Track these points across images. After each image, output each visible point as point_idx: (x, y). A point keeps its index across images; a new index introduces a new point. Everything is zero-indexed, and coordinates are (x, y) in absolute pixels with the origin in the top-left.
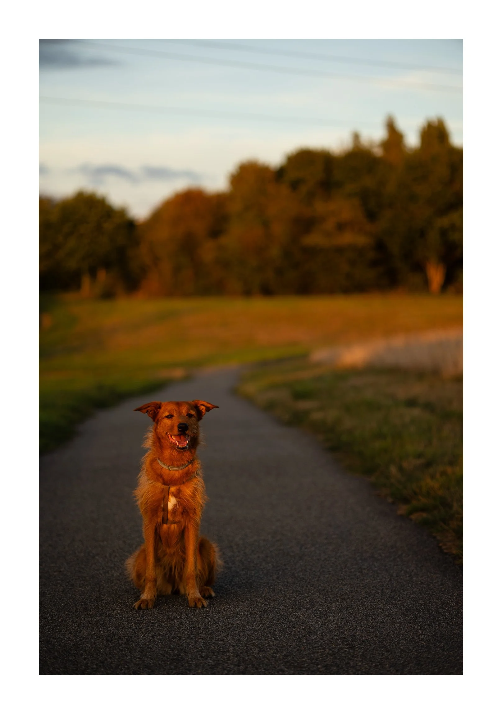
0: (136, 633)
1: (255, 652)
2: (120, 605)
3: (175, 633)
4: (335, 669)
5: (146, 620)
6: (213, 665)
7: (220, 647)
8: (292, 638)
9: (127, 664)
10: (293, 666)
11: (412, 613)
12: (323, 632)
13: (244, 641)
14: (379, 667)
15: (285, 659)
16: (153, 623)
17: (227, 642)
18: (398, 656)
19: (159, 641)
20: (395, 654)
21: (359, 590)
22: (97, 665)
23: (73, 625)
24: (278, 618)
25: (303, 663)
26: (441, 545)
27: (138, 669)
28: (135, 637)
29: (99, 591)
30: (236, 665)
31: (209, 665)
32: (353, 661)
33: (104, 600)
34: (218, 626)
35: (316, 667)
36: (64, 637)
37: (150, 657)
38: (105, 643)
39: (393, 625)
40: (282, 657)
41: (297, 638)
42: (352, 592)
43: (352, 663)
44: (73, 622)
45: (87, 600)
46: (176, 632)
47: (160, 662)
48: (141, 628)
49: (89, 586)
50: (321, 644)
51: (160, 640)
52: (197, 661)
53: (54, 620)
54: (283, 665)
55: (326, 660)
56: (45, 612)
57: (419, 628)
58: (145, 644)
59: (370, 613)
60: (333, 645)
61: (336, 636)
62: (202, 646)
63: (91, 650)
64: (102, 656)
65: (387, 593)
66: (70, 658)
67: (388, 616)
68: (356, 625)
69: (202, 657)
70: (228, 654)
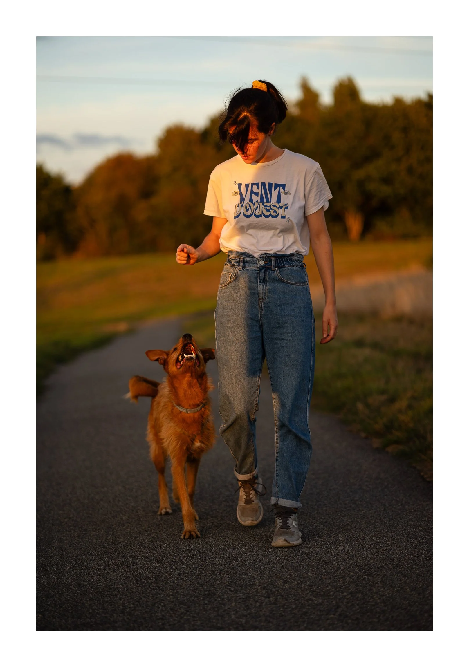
0: (162, 572)
1: (280, 583)
2: (139, 547)
3: (199, 570)
4: (360, 595)
5: (167, 559)
6: (244, 598)
7: (246, 581)
8: (311, 569)
9: (163, 602)
10: (320, 595)
11: (415, 539)
12: (339, 562)
13: (266, 574)
14: (401, 591)
15: (311, 589)
16: (175, 562)
17: (251, 575)
18: (416, 580)
19: (187, 579)
20: (412, 578)
21: (359, 520)
22: (133, 604)
23: (99, 568)
24: (292, 551)
25: (329, 592)
26: (422, 474)
27: (174, 606)
28: (162, 576)
29: (113, 534)
30: (266, 597)
31: (240, 598)
32: (375, 587)
33: (121, 542)
34: (238, 562)
35: (342, 595)
36: (93, 580)
37: (182, 593)
38: (135, 583)
39: (401, 552)
40: (307, 587)
41: (316, 568)
42: (352, 522)
43: (374, 590)
44: (99, 565)
45: (104, 544)
46: (200, 569)
47: (193, 598)
48: (165, 567)
49: (103, 530)
50: (340, 572)
51: (187, 577)
52: (228, 595)
53: (79, 564)
54: (310, 595)
55: (349, 588)
56: (68, 557)
57: (426, 553)
58: (174, 582)
59: (376, 541)
60: (352, 574)
61: (351, 564)
62: (229, 581)
63: (123, 590)
64: (136, 596)
65: (386, 522)
66: (106, 599)
67: (394, 543)
68: (367, 554)
69: (232, 591)
70: (255, 587)
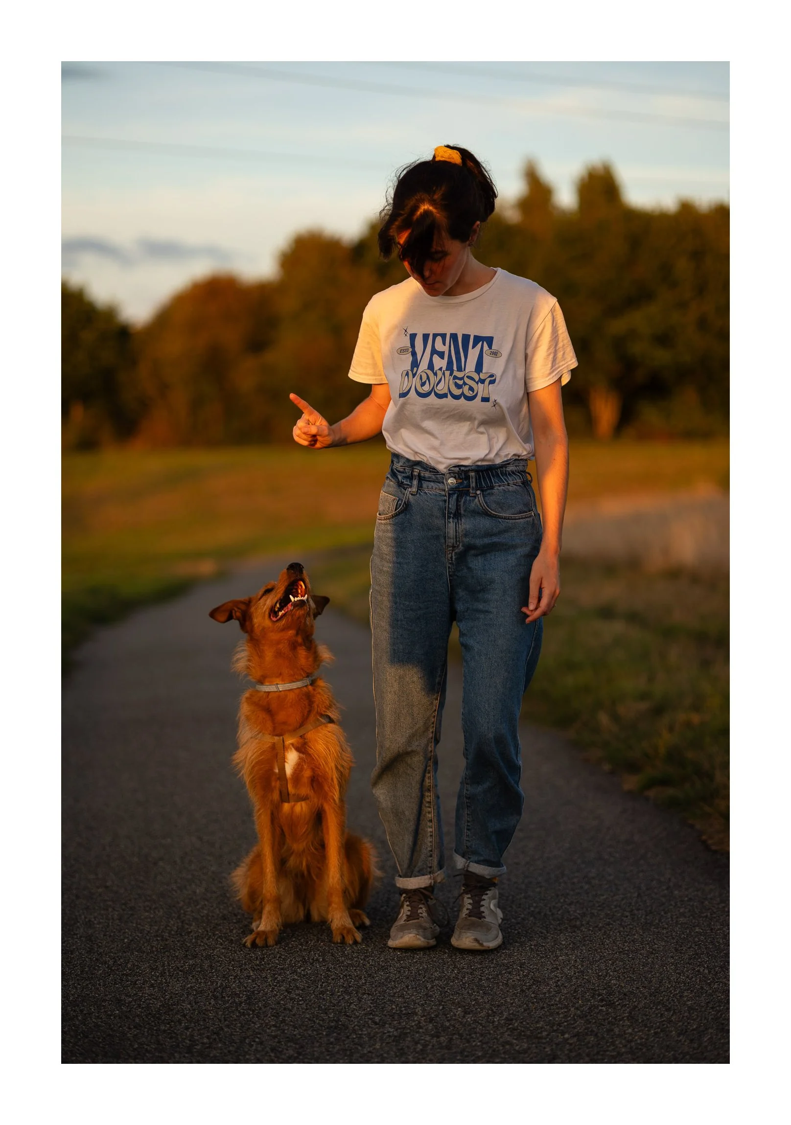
0: (259, 986)
1: (457, 1014)
2: (221, 941)
3: (321, 985)
4: (592, 1039)
5: (269, 964)
6: (396, 1036)
7: (401, 1007)
8: (511, 991)
9: (259, 1036)
10: (524, 1035)
11: (689, 948)
12: (558, 981)
13: (436, 996)
14: (662, 1035)
15: (509, 1025)
16: (282, 969)
17: (409, 998)
18: (687, 1016)
19: (301, 999)
20: (681, 1014)
21: (595, 912)
22: (208, 1037)
23: (153, 973)
24: (480, 959)
25: (539, 1031)
26: (704, 837)
27: (278, 1044)
28: (259, 992)
29: (179, 918)
30: (432, 1036)
31: (390, 1036)
32: (617, 1027)
33: (191, 932)
34: (388, 973)
35: (562, 1037)
36: (143, 994)
37: (292, 1023)
38: (212, 1002)
39: (665, 968)
40: (503, 1021)
41: (519, 991)
42: (584, 915)
43: (616, 1030)
44: (153, 969)
45: (163, 933)
46: (323, 983)
47: (310, 1032)
48: (264, 978)
49: (161, 910)
50: (560, 999)
51: (301, 997)
52: (369, 1030)
53: (120, 965)
54: (508, 1035)
55: (574, 1025)
56: (101, 953)
57: (706, 971)
58: (279, 1003)
59: (623, 949)
60: (580, 1002)
61: (580, 986)
62: (372, 1005)
63: (192, 1014)
64: (214, 1024)
65: (641, 917)
66: (163, 1028)
67: (652, 953)
68: (606, 969)
69: (376, 1023)
70: (416, 1019)
